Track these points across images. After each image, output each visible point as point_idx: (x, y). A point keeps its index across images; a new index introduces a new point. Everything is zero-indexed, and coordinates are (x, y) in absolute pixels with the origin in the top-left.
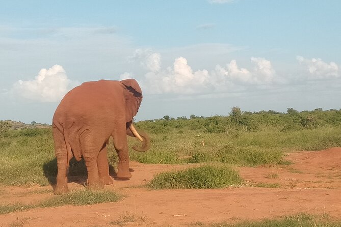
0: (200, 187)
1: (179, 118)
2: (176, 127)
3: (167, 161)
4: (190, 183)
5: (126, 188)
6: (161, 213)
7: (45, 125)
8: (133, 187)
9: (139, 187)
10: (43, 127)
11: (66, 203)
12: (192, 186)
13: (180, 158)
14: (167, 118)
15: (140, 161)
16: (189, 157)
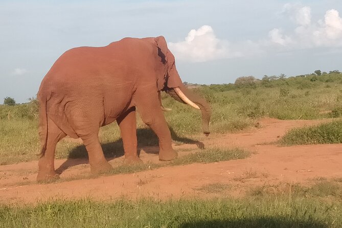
0: (332, 142)
1: (331, 72)
2: (327, 81)
3: (307, 116)
4: (322, 138)
5: (258, 144)
6: (286, 169)
7: (196, 85)
8: (265, 144)
9: (271, 143)
10: (194, 87)
11: (195, 161)
12: (324, 142)
13: (321, 113)
14: (318, 72)
15: (279, 118)
16: (329, 111)
